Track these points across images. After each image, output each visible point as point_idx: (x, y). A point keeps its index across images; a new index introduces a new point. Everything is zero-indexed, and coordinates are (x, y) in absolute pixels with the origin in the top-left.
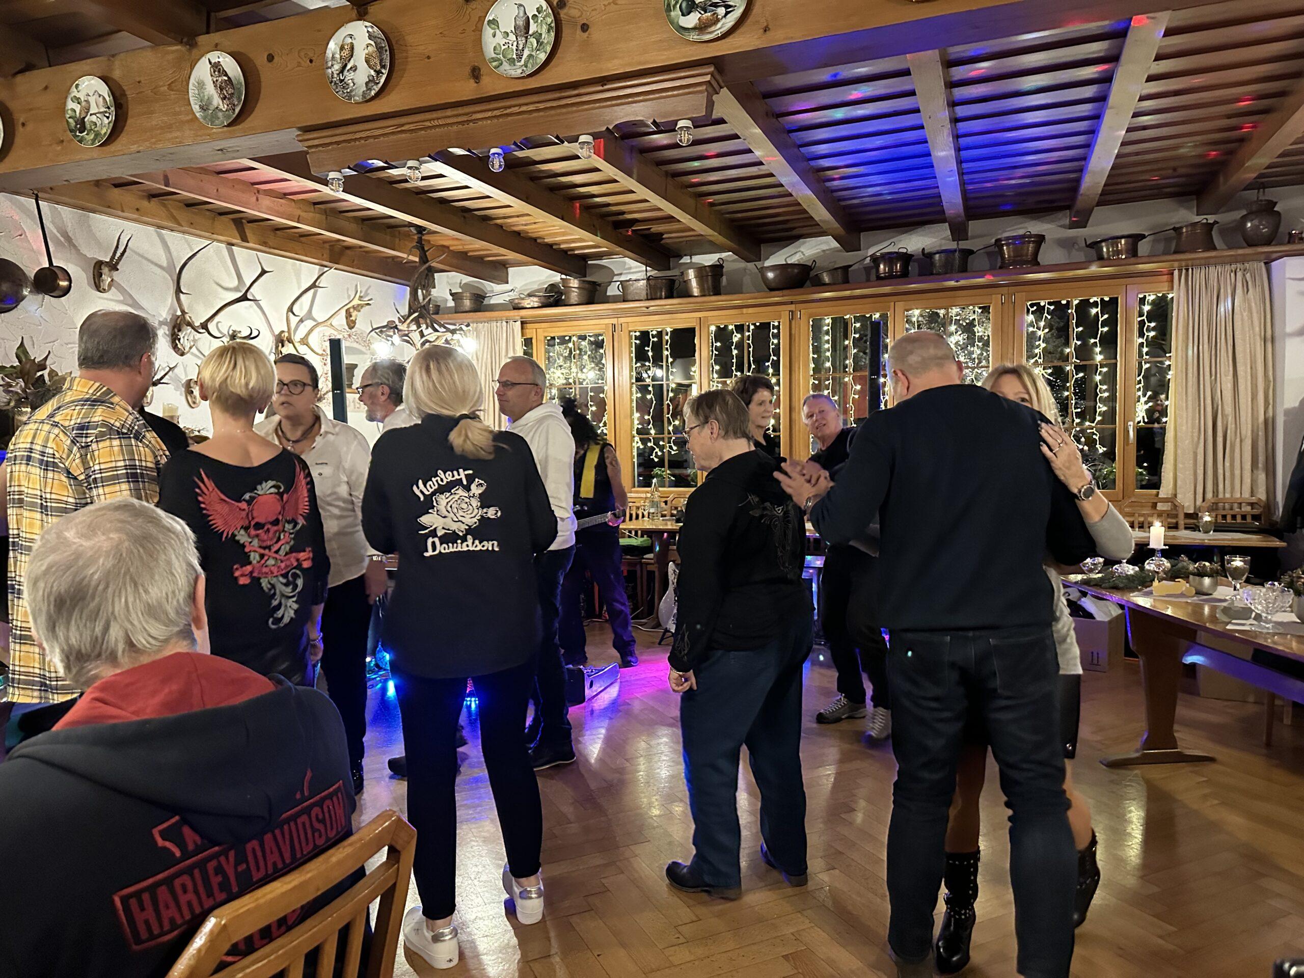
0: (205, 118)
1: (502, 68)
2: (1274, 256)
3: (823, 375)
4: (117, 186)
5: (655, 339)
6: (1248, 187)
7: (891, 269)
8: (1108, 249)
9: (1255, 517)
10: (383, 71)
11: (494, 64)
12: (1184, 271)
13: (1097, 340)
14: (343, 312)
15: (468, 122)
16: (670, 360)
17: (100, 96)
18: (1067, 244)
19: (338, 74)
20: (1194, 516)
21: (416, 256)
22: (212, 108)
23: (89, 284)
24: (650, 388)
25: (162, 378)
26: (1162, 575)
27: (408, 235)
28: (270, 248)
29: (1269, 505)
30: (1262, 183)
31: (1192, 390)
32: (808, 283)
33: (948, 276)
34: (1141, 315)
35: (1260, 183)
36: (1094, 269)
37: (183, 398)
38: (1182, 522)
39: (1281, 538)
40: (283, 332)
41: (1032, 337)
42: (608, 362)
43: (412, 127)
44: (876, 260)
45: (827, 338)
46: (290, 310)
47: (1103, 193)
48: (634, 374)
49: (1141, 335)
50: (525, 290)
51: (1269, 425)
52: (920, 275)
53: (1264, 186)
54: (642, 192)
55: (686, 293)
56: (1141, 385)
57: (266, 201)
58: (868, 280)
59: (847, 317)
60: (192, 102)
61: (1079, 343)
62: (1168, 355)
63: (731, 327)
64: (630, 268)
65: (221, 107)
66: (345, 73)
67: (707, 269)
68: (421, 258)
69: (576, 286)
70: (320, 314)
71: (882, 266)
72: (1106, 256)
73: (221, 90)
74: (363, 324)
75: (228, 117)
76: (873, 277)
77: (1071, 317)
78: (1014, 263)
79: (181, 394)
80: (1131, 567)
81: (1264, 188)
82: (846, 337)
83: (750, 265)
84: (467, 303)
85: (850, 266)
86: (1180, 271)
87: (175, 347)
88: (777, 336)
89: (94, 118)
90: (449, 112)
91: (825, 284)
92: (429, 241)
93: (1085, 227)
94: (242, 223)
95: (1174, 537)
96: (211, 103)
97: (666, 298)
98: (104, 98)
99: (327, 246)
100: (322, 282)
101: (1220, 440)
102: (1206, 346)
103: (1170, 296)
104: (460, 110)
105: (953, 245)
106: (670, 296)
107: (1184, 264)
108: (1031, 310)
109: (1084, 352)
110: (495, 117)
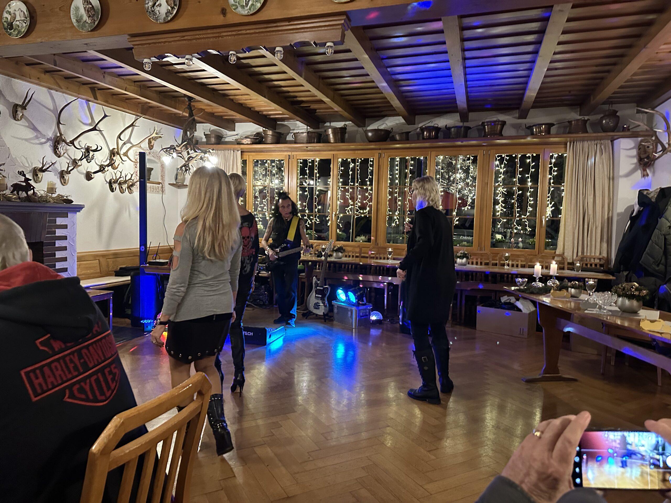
0: (78, 26)
1: (237, 10)
2: (616, 137)
3: (394, 186)
4: (27, 65)
5: (310, 164)
6: (604, 103)
7: (430, 135)
8: (536, 130)
9: (601, 266)
10: (175, 7)
11: (234, 7)
12: (572, 143)
13: (529, 175)
14: (147, 140)
15: (219, 37)
16: (318, 175)
17: (22, 11)
18: (516, 127)
19: (151, 8)
20: (572, 264)
21: (187, 113)
22: (82, 21)
23: (10, 116)
24: (307, 189)
25: (48, 168)
26: (555, 288)
27: (183, 102)
28: (110, 104)
29: (608, 260)
30: (612, 102)
31: (574, 201)
32: (389, 139)
33: (458, 139)
34: (551, 164)
35: (610, 101)
36: (529, 139)
37: (59, 180)
38: (566, 267)
39: (613, 276)
40: (114, 149)
41: (498, 173)
42: (285, 174)
43: (189, 38)
44: (422, 130)
45: (397, 168)
46: (119, 137)
47: (534, 102)
48: (299, 181)
49: (551, 174)
50: (244, 135)
51: (610, 220)
52: (444, 138)
53: (612, 103)
54: (308, 86)
55: (327, 141)
56: (549, 199)
57: (108, 78)
58: (418, 139)
59: (407, 158)
60: (72, 18)
61: (520, 176)
62: (563, 184)
63: (349, 160)
64: (299, 127)
65: (88, 21)
66: (155, 7)
67: (338, 129)
68: (190, 114)
69: (271, 134)
70: (134, 141)
71: (425, 133)
72: (535, 133)
73: (88, 12)
74: (157, 148)
75: (91, 26)
76: (421, 138)
77: (517, 163)
78: (491, 135)
79: (58, 178)
80: (541, 284)
81: (612, 104)
82: (406, 168)
83: (360, 129)
84: (213, 140)
85: (410, 132)
86: (570, 143)
87: (55, 153)
88: (372, 166)
89: (18, 23)
90: (209, 31)
91: (397, 140)
92: (194, 106)
93: (526, 118)
94: (95, 90)
95: (562, 273)
96: (82, 19)
97: (317, 142)
98: (24, 13)
99: (140, 105)
100: (137, 124)
101: (586, 226)
102: (581, 180)
103: (565, 155)
104: (215, 31)
105: (461, 124)
106: (319, 142)
107: (572, 139)
108: (498, 158)
109: (523, 181)
110: (233, 35)
